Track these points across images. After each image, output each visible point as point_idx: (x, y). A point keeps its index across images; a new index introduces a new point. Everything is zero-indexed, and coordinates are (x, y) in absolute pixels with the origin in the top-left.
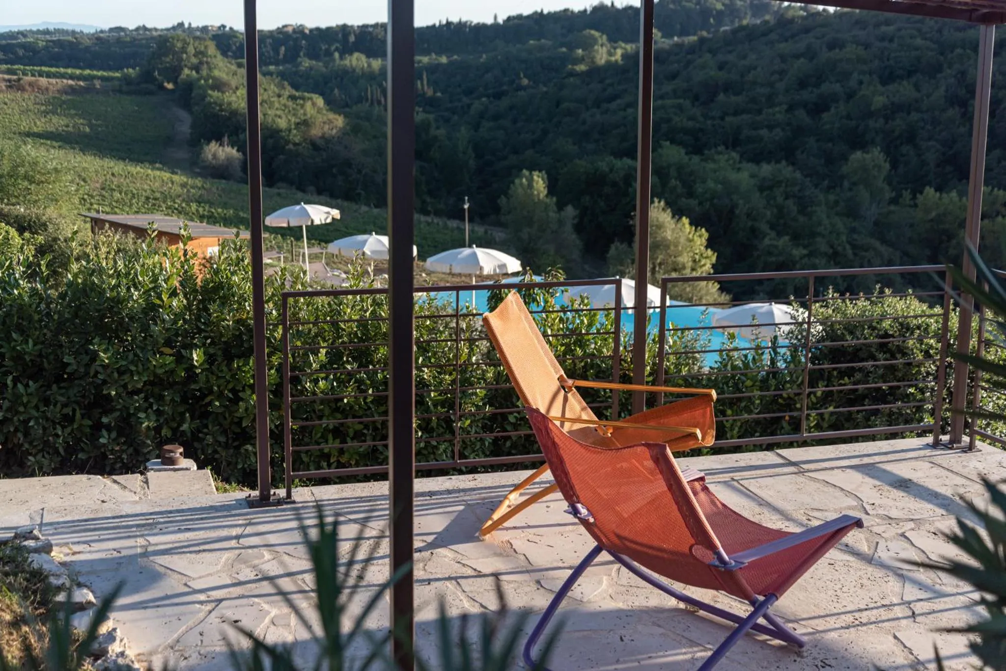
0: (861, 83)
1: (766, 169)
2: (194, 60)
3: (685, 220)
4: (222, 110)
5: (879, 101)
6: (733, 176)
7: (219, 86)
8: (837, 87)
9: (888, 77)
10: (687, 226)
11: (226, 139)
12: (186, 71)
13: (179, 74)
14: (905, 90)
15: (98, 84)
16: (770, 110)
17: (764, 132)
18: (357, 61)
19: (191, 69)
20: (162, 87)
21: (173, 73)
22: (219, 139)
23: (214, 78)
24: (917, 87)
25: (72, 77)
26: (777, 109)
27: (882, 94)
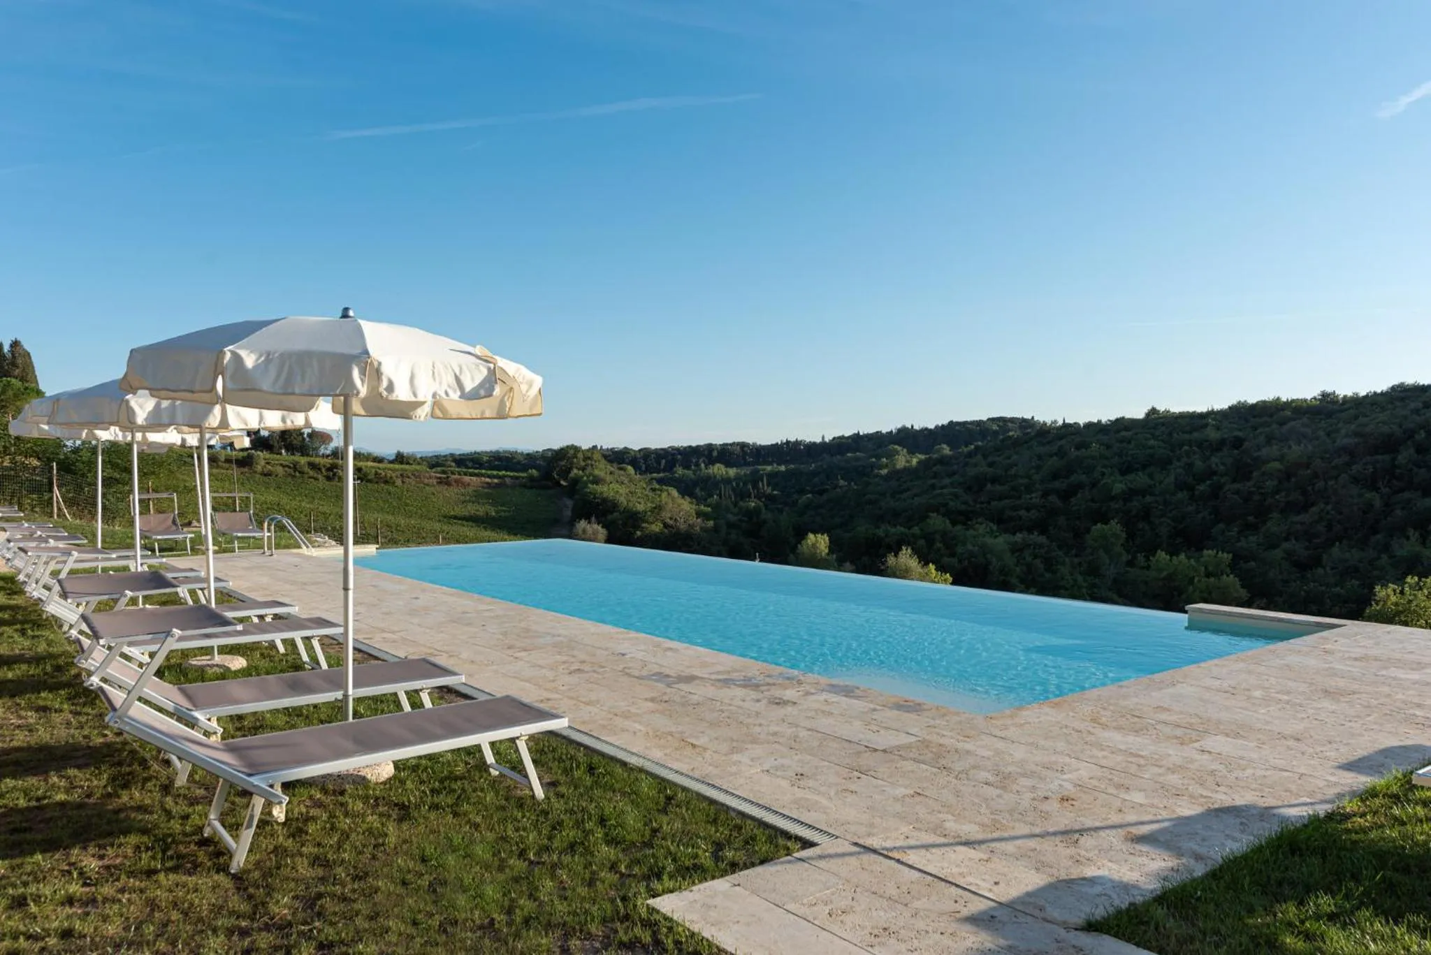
0: (1103, 474)
1: (1019, 537)
2: (583, 464)
3: (932, 567)
4: (595, 498)
5: (1119, 488)
6: (989, 541)
7: (597, 481)
8: (1083, 478)
9: (1126, 470)
10: (933, 571)
11: (593, 519)
12: (575, 471)
13: (569, 472)
14: (1140, 479)
15: (508, 480)
16: (1028, 496)
17: (1023, 513)
18: (718, 470)
19: (579, 469)
20: (558, 484)
21: (565, 472)
22: (588, 519)
23: (595, 477)
24: (1151, 476)
25: (489, 477)
26: (1033, 495)
27: (1121, 482)
